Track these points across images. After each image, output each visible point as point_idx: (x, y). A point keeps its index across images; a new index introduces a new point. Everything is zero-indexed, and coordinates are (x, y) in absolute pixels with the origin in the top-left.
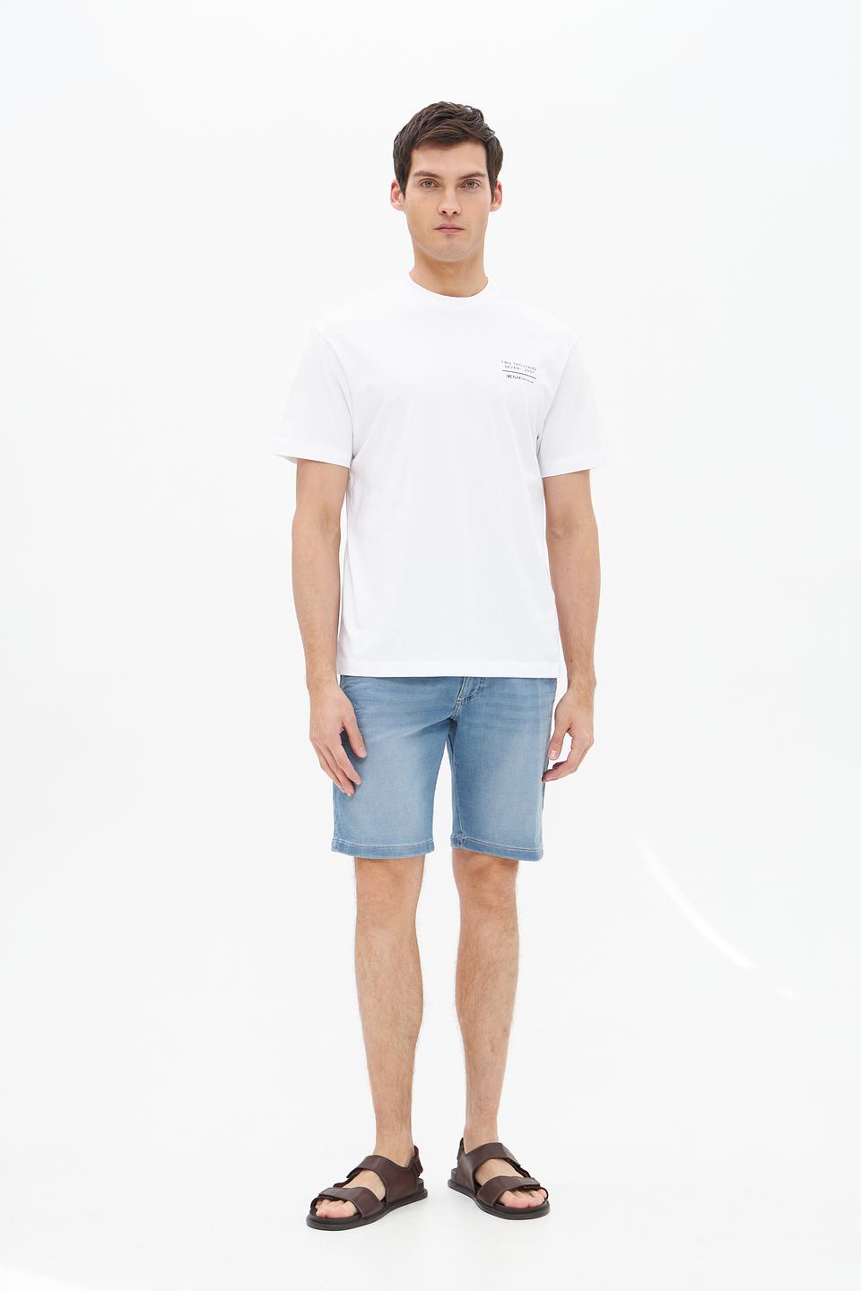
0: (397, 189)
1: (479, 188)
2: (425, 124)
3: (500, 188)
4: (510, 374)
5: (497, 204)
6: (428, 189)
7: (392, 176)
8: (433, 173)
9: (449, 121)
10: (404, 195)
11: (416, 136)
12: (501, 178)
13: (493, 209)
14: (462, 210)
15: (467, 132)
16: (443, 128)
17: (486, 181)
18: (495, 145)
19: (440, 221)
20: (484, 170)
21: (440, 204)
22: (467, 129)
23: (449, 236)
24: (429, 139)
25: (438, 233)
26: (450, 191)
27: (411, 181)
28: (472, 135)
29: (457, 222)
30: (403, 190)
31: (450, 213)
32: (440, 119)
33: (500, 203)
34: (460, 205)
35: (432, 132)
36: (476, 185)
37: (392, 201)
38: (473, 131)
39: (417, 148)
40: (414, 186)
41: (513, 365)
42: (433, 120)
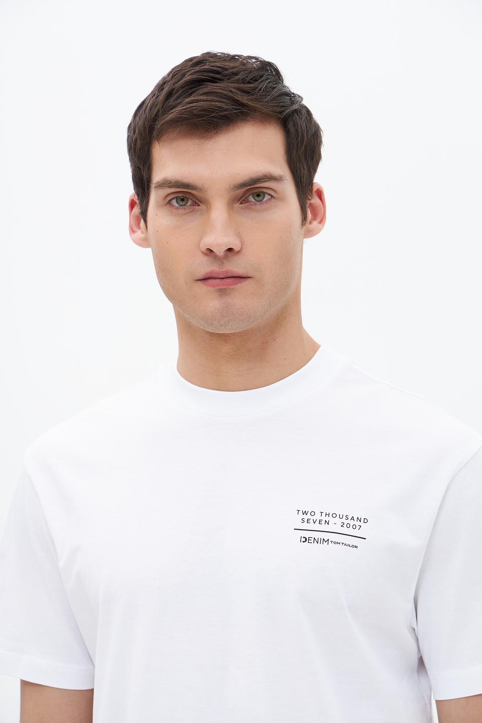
0: (137, 210)
1: (273, 200)
2: (170, 95)
3: (320, 194)
4: (307, 534)
5: (315, 223)
6: (181, 211)
7: (128, 190)
8: (186, 180)
9: (210, 87)
10: (145, 221)
11: (155, 119)
12: (320, 179)
13: (309, 234)
14: (242, 243)
15: (243, 105)
16: (199, 100)
17: (288, 188)
18: (302, 123)
19: (205, 266)
20: (280, 168)
21: (201, 238)
22: (244, 99)
23: (222, 292)
24: (176, 123)
25: (201, 288)
26: (219, 211)
27: (155, 197)
28: (254, 110)
29: (236, 266)
30: (144, 214)
31: (220, 251)
32: (196, 83)
33: (322, 221)
34: (239, 235)
35: (179, 108)
36: (267, 197)
37: (132, 231)
38: (256, 100)
39: (159, 138)
40: (159, 206)
41: (317, 517)
42: (182, 87)
